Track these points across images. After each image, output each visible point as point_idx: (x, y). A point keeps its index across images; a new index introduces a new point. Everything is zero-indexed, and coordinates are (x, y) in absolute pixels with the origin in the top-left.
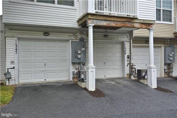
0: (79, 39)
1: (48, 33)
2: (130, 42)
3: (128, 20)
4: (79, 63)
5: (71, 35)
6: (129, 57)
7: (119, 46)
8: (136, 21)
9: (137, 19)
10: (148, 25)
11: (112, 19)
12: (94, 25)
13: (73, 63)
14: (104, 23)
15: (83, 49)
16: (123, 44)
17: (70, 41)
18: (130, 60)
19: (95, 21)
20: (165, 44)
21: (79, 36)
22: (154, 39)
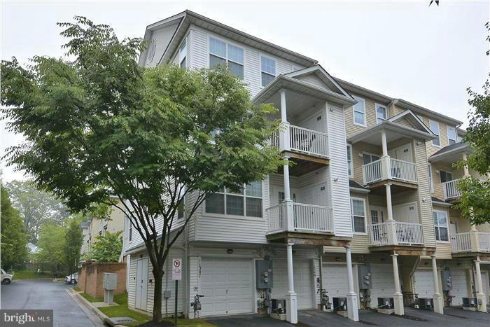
0: (263, 256)
1: (232, 250)
2: (320, 260)
3: (325, 237)
4: (265, 290)
5: (255, 251)
6: (319, 281)
7: (306, 265)
8: (333, 238)
9: (334, 236)
10: (344, 242)
11: (310, 237)
12: (293, 244)
13: (259, 290)
14: (302, 242)
15: (270, 270)
16: (311, 262)
17: (255, 259)
18: (321, 285)
19: (294, 240)
20: (359, 262)
21: (264, 253)
22: (352, 255)
